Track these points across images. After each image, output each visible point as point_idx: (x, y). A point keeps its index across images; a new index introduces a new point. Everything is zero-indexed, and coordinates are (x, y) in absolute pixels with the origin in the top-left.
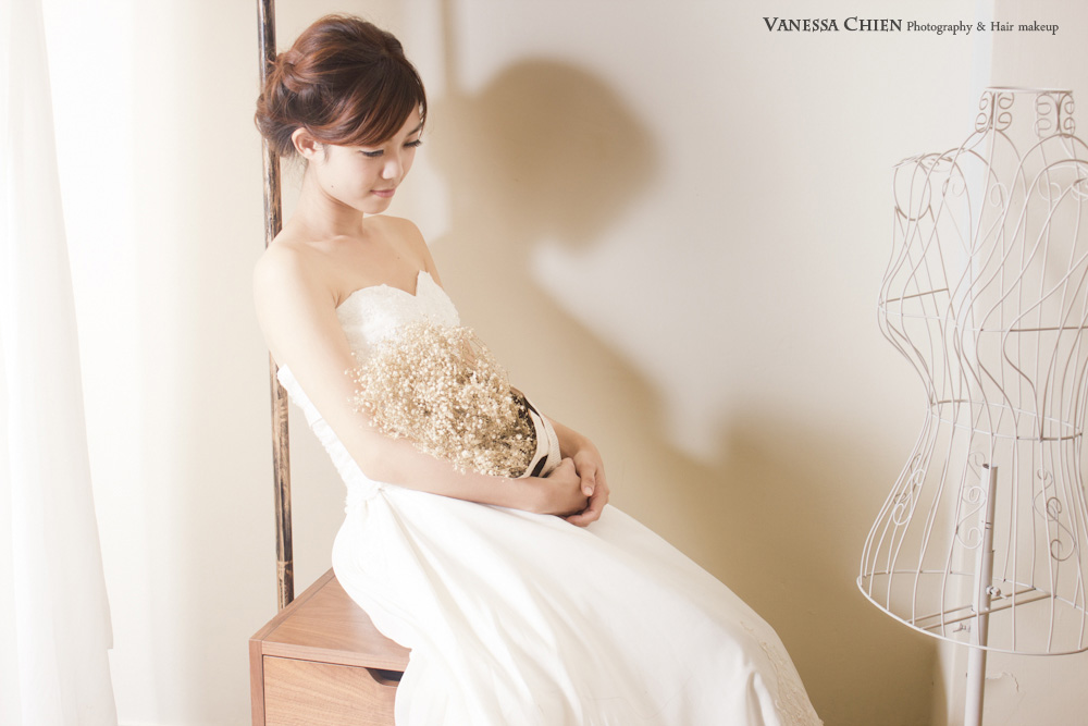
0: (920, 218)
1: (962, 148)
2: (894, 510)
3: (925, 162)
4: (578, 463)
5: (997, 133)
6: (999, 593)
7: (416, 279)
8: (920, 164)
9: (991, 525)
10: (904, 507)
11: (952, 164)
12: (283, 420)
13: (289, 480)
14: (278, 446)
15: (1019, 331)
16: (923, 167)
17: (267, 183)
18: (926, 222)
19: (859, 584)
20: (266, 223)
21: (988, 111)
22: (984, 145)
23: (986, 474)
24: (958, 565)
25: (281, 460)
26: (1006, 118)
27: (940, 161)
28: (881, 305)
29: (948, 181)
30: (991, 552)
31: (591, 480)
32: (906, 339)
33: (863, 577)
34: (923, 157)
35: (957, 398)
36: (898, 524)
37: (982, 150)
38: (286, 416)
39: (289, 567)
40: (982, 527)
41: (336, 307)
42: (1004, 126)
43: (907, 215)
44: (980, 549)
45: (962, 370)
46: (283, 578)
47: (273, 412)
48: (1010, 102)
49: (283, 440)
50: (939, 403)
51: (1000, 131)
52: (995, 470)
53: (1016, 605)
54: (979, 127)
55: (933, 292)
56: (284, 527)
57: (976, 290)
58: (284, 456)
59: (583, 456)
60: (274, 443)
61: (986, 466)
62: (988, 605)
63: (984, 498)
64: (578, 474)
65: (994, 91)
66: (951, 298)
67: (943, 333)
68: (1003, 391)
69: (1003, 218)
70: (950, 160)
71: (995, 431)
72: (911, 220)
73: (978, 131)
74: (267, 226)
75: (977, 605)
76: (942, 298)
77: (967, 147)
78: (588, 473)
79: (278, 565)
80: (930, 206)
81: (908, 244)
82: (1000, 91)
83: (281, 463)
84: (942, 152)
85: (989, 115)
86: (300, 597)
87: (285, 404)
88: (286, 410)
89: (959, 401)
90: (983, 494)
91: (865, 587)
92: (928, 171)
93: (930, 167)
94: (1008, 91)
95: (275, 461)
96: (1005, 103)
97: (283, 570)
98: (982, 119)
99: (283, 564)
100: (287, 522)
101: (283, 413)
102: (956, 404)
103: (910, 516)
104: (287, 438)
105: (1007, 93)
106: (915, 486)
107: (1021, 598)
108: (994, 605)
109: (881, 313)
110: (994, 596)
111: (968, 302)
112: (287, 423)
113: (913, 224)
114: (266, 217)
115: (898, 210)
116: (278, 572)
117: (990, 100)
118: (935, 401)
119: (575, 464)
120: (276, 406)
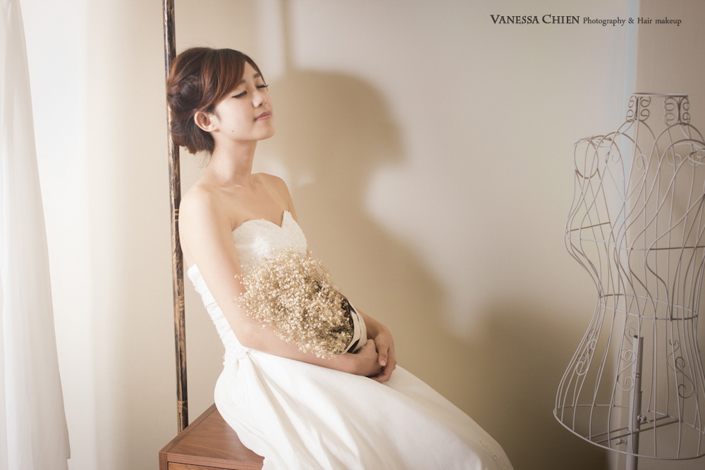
0: (591, 177)
1: (618, 132)
2: (577, 365)
3: (594, 141)
4: (377, 343)
5: (640, 122)
6: (645, 419)
7: (282, 217)
8: (591, 142)
9: (639, 375)
10: (583, 363)
11: (611, 142)
12: (181, 309)
13: (185, 347)
14: (178, 326)
15: (656, 249)
16: (593, 144)
17: (171, 157)
18: (596, 179)
19: (555, 414)
20: (170, 182)
21: (634, 109)
22: (632, 130)
23: (636, 342)
24: (619, 401)
25: (180, 335)
26: (645, 113)
27: (604, 140)
28: (567, 233)
29: (609, 153)
30: (640, 393)
31: (384, 356)
32: (583, 255)
33: (557, 409)
34: (593, 138)
35: (616, 292)
36: (579, 375)
37: (631, 133)
38: (183, 307)
39: (185, 405)
40: (634, 376)
41: (233, 230)
42: (645, 118)
43: (583, 175)
44: (633, 391)
45: (620, 276)
46: (181, 412)
47: (175, 304)
48: (648, 103)
49: (182, 322)
50: (605, 296)
51: (642, 121)
52: (642, 339)
53: (656, 427)
54: (629, 119)
55: (600, 225)
56: (182, 379)
57: (628, 223)
58: (182, 332)
59: (381, 338)
60: (175, 324)
61: (636, 337)
62: (639, 427)
63: (635, 357)
64: (377, 351)
65: (637, 96)
66: (612, 228)
67: (607, 250)
68: (646, 289)
69: (645, 177)
70: (610, 140)
71: (641, 314)
72: (586, 178)
73: (628, 121)
74: (170, 185)
75: (631, 427)
76: (606, 228)
77: (621, 131)
78: (383, 351)
79: (178, 404)
80: (598, 170)
81: (584, 193)
82: (642, 95)
83: (180, 337)
84: (605, 135)
85: (634, 111)
86: (193, 423)
87: (183, 299)
88: (183, 303)
89: (618, 295)
90: (634, 355)
91: (559, 416)
92: (596, 147)
93: (598, 144)
94: (647, 95)
95: (176, 336)
96: (645, 103)
97: (181, 406)
98: (630, 114)
99: (181, 403)
100: (184, 376)
101: (181, 305)
102: (616, 297)
103: (587, 370)
104: (184, 321)
105: (646, 97)
106: (590, 350)
107: (660, 422)
108: (642, 427)
109: (567, 239)
110: (642, 421)
111: (623, 230)
112: (184, 311)
113: (587, 181)
114: (170, 178)
115: (577, 172)
116: (178, 408)
117: (635, 101)
118: (602, 295)
119: (375, 344)
120: (177, 300)
